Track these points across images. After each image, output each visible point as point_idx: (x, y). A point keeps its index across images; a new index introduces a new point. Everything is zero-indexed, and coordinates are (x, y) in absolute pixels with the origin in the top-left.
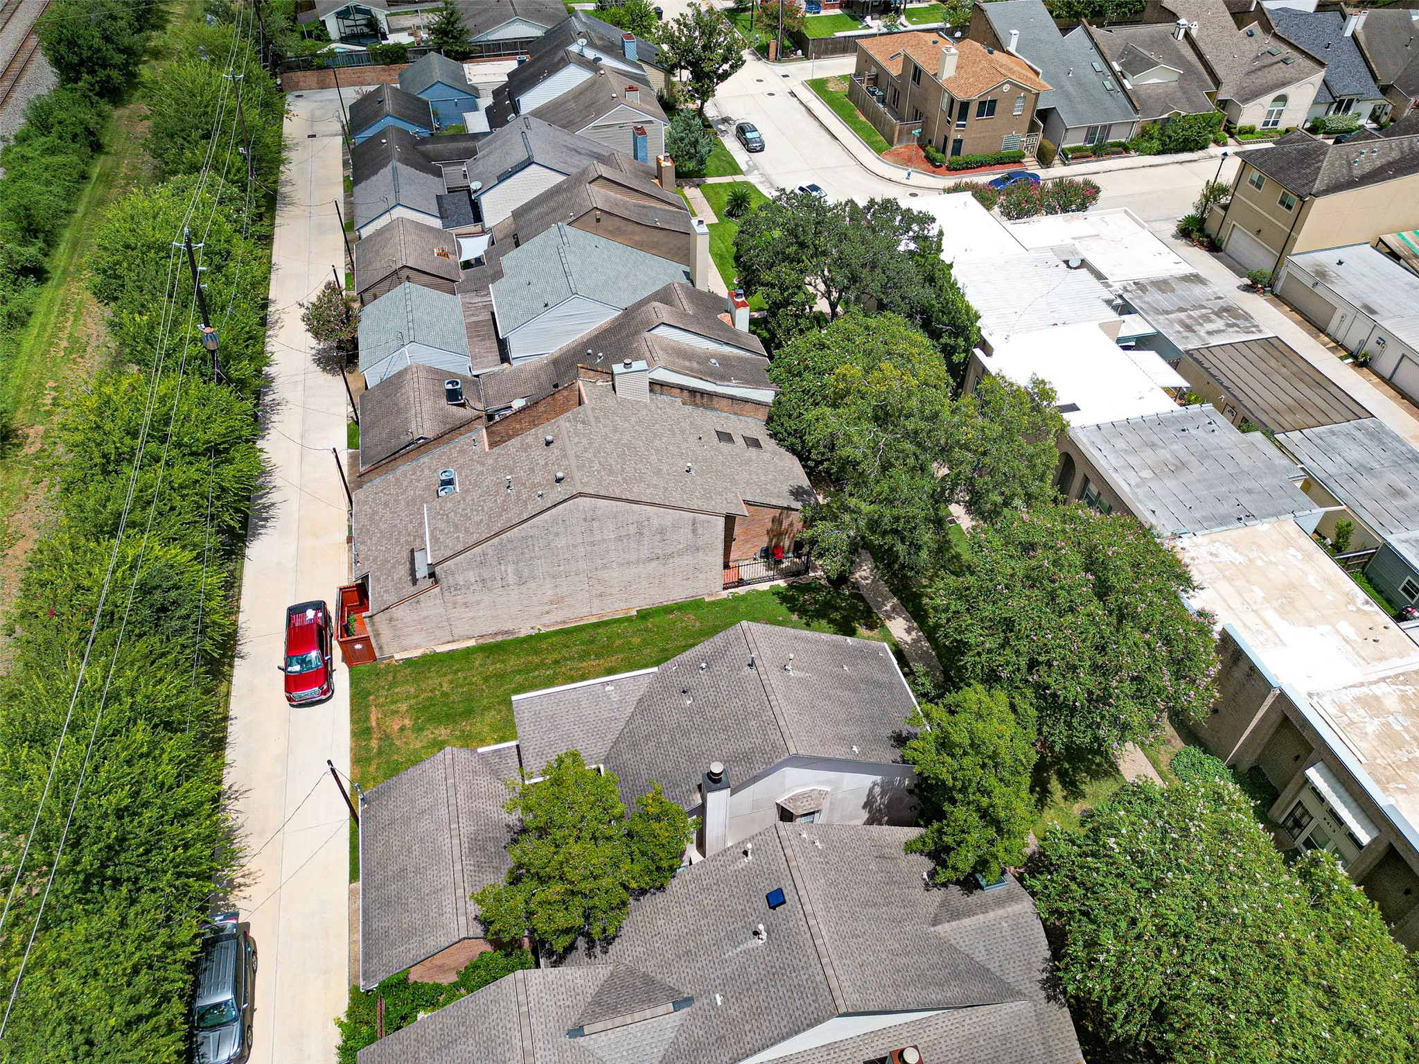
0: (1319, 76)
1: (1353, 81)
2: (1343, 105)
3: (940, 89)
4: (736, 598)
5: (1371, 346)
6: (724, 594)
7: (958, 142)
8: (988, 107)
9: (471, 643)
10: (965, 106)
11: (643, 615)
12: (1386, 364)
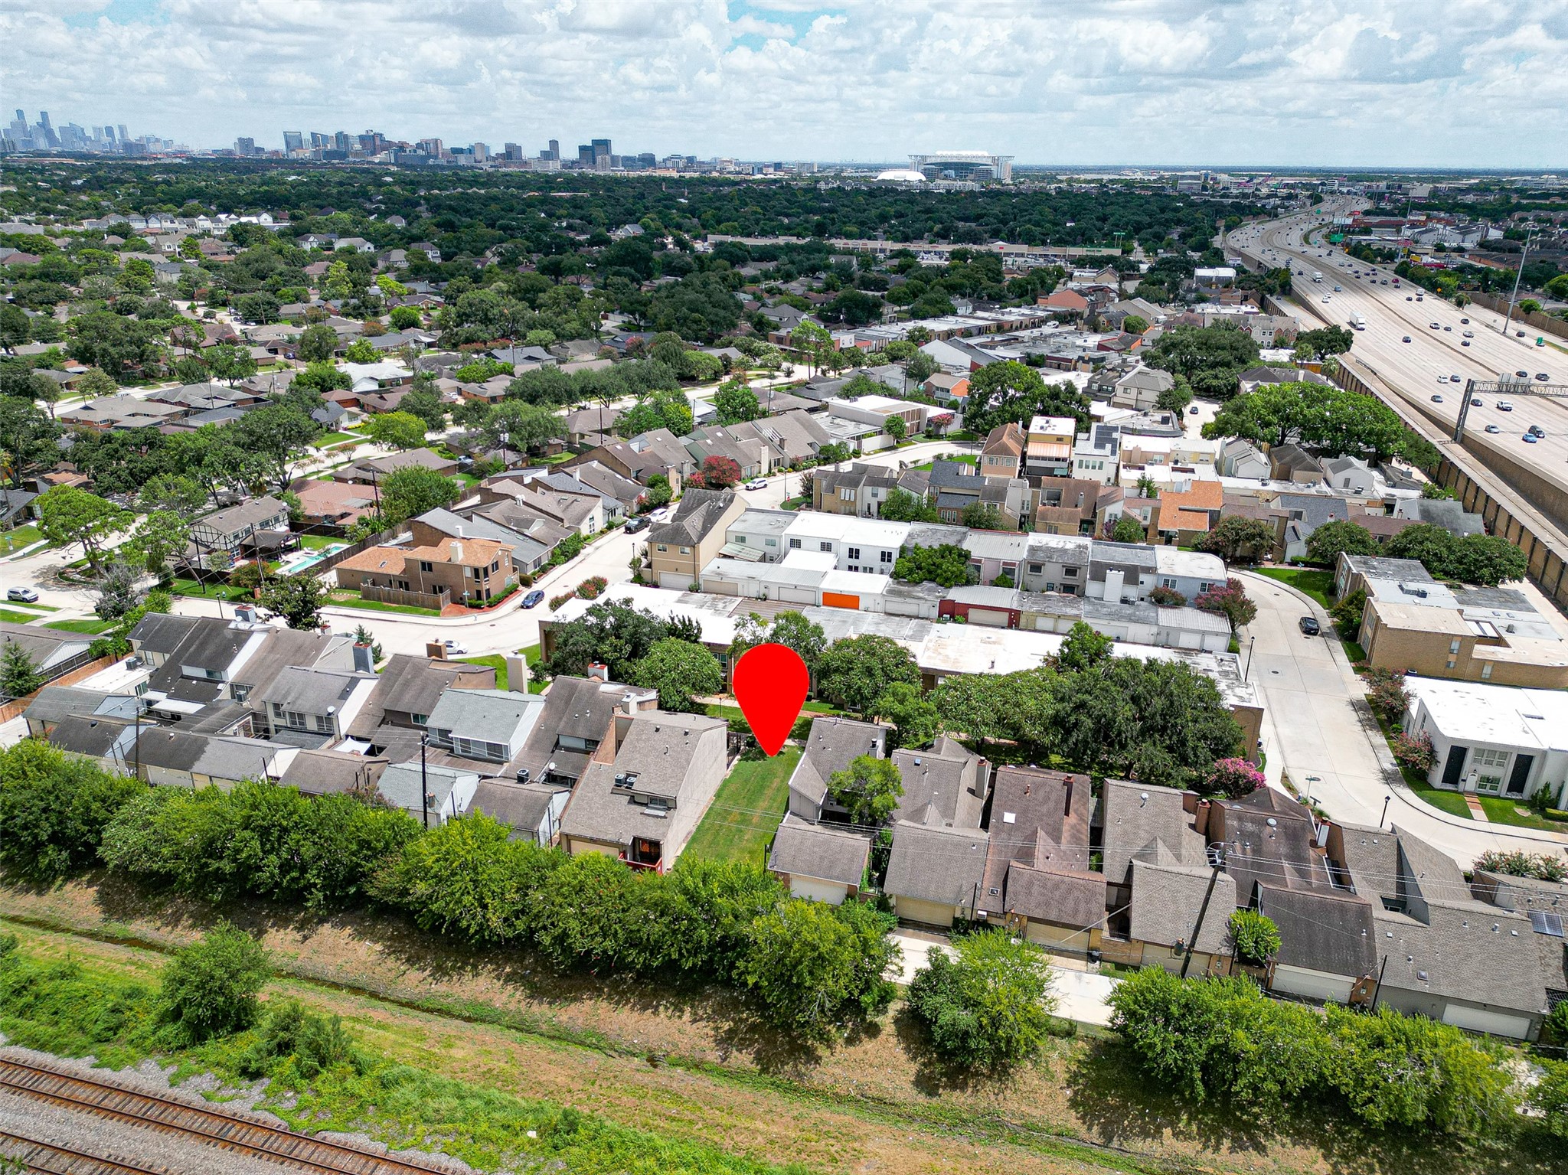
0: (600, 503)
1: (612, 503)
2: (613, 512)
3: (460, 568)
4: (735, 771)
5: (763, 591)
6: (729, 772)
7: (488, 591)
8: (496, 566)
9: (684, 845)
10: (486, 570)
11: (718, 795)
12: (773, 594)
